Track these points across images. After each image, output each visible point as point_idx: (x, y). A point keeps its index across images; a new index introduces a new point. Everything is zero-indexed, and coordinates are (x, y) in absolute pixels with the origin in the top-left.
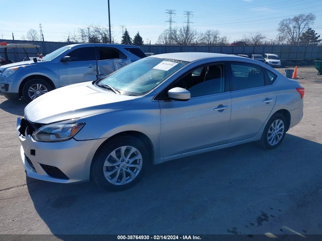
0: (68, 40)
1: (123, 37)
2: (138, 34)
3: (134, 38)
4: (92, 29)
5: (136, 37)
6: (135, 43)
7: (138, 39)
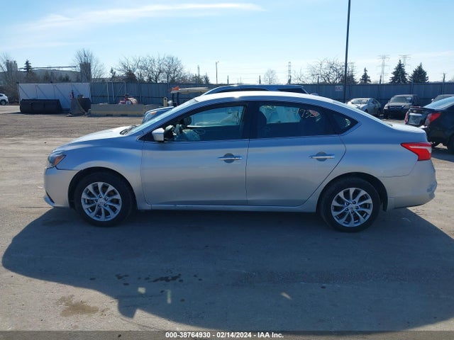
0: (290, 81)
1: (394, 73)
2: (420, 68)
3: (413, 73)
4: (325, 65)
5: (415, 72)
6: (414, 81)
7: (420, 74)
